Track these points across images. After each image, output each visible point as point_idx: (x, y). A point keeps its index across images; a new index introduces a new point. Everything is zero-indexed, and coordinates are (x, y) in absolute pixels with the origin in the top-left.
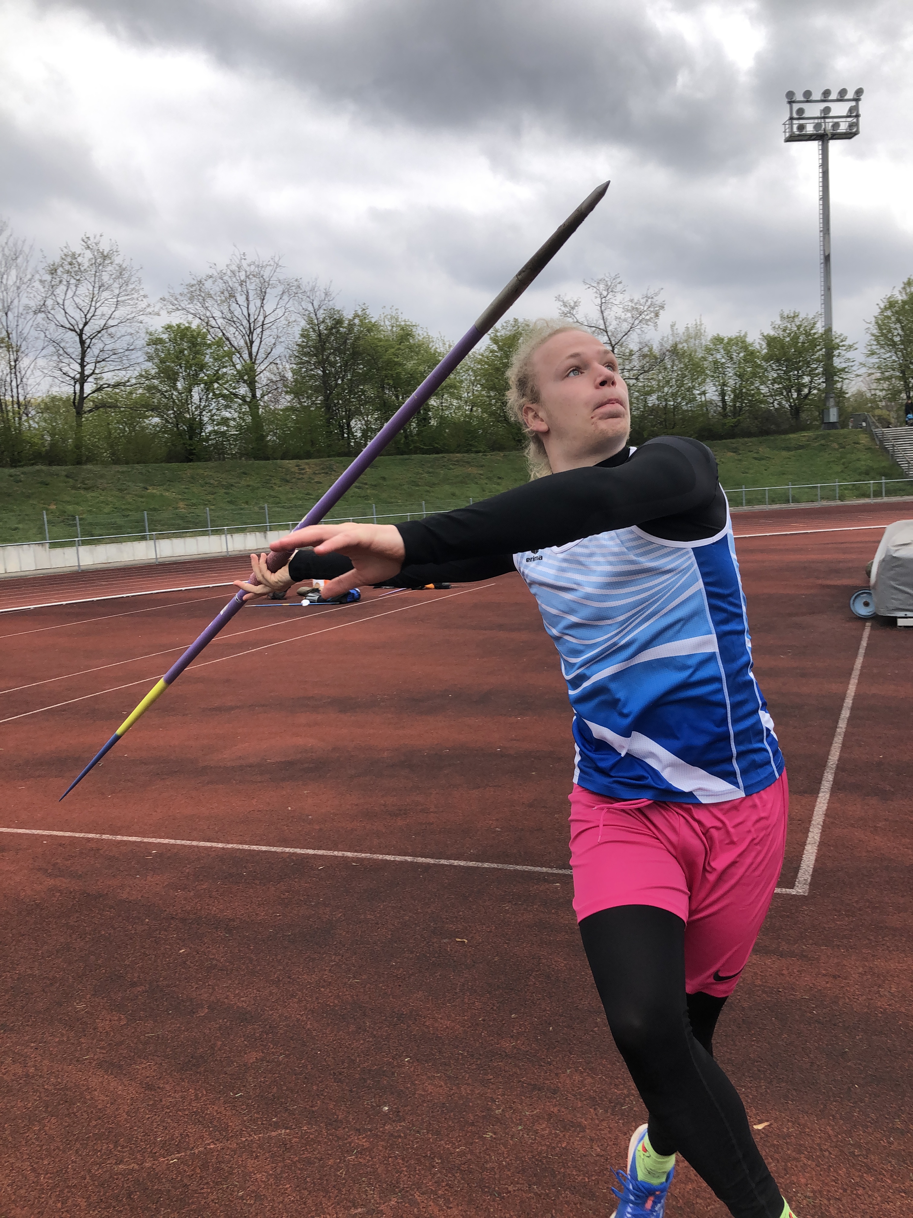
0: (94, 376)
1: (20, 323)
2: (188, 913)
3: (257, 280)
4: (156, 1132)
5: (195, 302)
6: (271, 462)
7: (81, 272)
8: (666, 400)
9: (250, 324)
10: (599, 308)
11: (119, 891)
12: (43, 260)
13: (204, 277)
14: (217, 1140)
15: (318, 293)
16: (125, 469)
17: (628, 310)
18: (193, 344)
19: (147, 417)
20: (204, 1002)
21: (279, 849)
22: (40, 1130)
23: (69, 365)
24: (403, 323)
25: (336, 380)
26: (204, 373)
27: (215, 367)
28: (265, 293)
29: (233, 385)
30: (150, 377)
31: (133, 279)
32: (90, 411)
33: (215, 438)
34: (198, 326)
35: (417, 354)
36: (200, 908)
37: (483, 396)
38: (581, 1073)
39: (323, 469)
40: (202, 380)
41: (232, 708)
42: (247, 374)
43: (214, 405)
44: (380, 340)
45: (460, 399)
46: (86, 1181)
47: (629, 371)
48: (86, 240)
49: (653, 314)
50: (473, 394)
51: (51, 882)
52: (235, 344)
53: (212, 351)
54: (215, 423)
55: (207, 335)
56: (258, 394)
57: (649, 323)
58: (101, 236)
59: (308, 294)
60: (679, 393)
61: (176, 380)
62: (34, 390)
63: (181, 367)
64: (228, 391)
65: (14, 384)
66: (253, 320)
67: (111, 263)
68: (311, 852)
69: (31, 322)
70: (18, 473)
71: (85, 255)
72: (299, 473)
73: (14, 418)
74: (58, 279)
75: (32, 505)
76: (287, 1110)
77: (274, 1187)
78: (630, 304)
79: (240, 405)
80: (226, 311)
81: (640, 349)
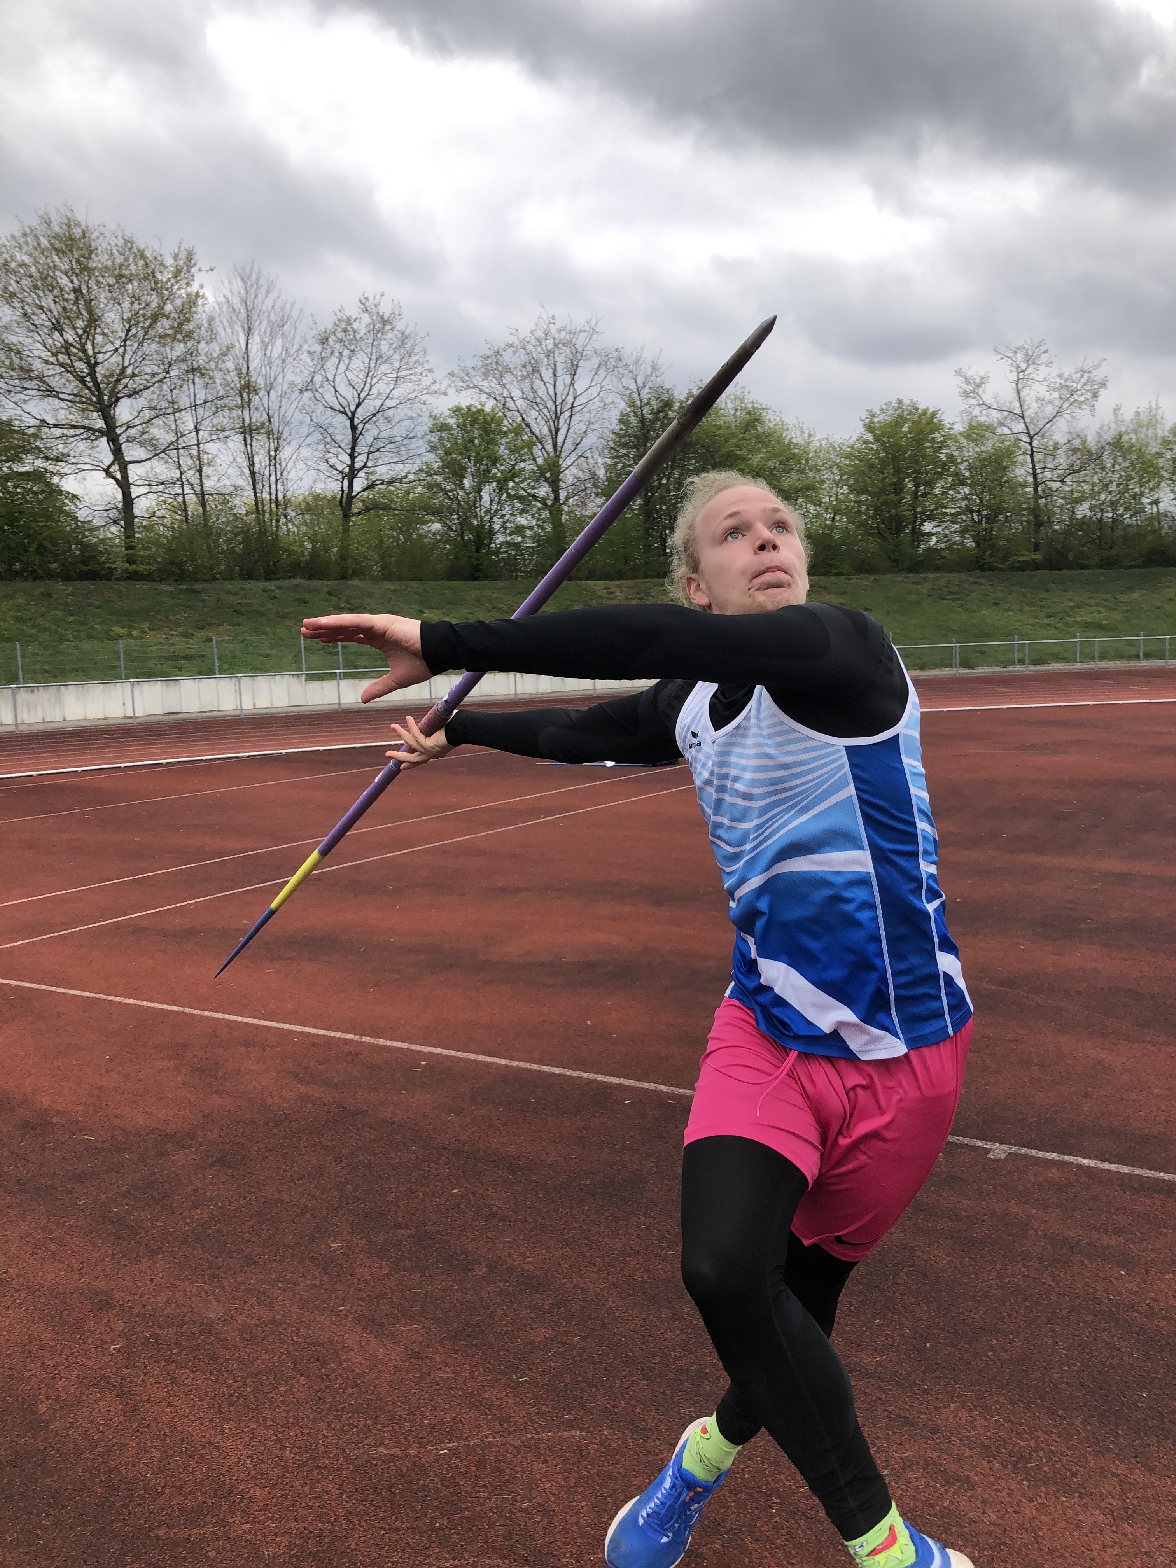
0: (365, 470)
1: (283, 403)
2: (464, 1144)
3: (568, 350)
4: (423, 1412)
5: (490, 378)
6: (573, 583)
7: (356, 340)
8: (1102, 511)
9: (556, 406)
10: (1014, 385)
11: (380, 1108)
12: (313, 326)
13: (503, 346)
14: (496, 1433)
15: (643, 367)
16: (398, 587)
17: (1054, 389)
18: (486, 431)
19: (425, 522)
20: (482, 1258)
21: (575, 1074)
22: (286, 1391)
23: (337, 456)
24: (750, 406)
25: (660, 479)
26: (497, 468)
27: (511, 460)
28: (577, 366)
29: (532, 484)
30: (432, 472)
31: (417, 349)
32: (359, 513)
33: (507, 551)
34: (493, 409)
35: (767, 445)
36: (477, 1139)
37: (850, 501)
38: (971, 1410)
39: (638, 593)
40: (494, 478)
41: (519, 890)
42: (549, 470)
43: (507, 509)
44: (719, 427)
45: (820, 505)
46: (339, 1463)
47: (1052, 470)
48: (364, 301)
49: (1089, 394)
50: (837, 499)
51: (303, 1089)
52: (537, 432)
53: (508, 440)
54: (508, 532)
55: (503, 420)
56: (562, 495)
57: (1084, 406)
58: (382, 295)
59: (631, 367)
60: (1122, 502)
61: (463, 477)
62: (295, 486)
63: (470, 460)
64: (525, 491)
65: (273, 478)
66: (560, 401)
67: (392, 329)
68: (615, 1080)
69: (296, 402)
70: (273, 588)
71: (363, 320)
72: (608, 598)
73: (271, 520)
74: (329, 350)
75: (288, 627)
76: (583, 1407)
77: (566, 1503)
78: (1058, 380)
79: (539, 509)
80: (527, 389)
81: (1069, 441)
